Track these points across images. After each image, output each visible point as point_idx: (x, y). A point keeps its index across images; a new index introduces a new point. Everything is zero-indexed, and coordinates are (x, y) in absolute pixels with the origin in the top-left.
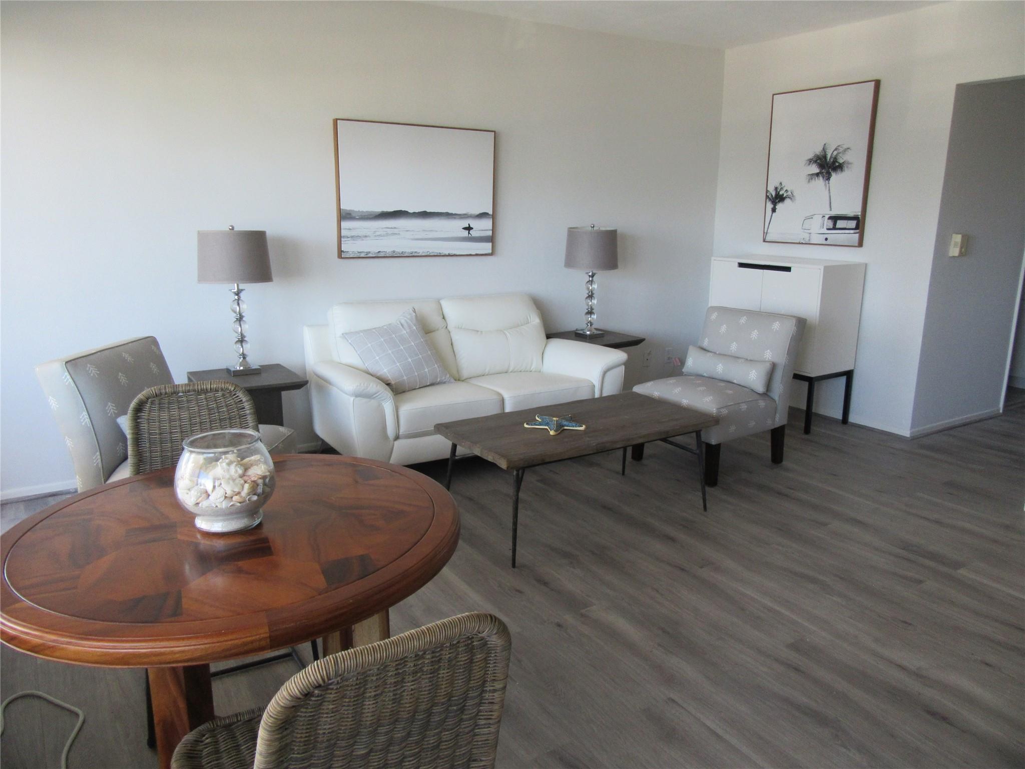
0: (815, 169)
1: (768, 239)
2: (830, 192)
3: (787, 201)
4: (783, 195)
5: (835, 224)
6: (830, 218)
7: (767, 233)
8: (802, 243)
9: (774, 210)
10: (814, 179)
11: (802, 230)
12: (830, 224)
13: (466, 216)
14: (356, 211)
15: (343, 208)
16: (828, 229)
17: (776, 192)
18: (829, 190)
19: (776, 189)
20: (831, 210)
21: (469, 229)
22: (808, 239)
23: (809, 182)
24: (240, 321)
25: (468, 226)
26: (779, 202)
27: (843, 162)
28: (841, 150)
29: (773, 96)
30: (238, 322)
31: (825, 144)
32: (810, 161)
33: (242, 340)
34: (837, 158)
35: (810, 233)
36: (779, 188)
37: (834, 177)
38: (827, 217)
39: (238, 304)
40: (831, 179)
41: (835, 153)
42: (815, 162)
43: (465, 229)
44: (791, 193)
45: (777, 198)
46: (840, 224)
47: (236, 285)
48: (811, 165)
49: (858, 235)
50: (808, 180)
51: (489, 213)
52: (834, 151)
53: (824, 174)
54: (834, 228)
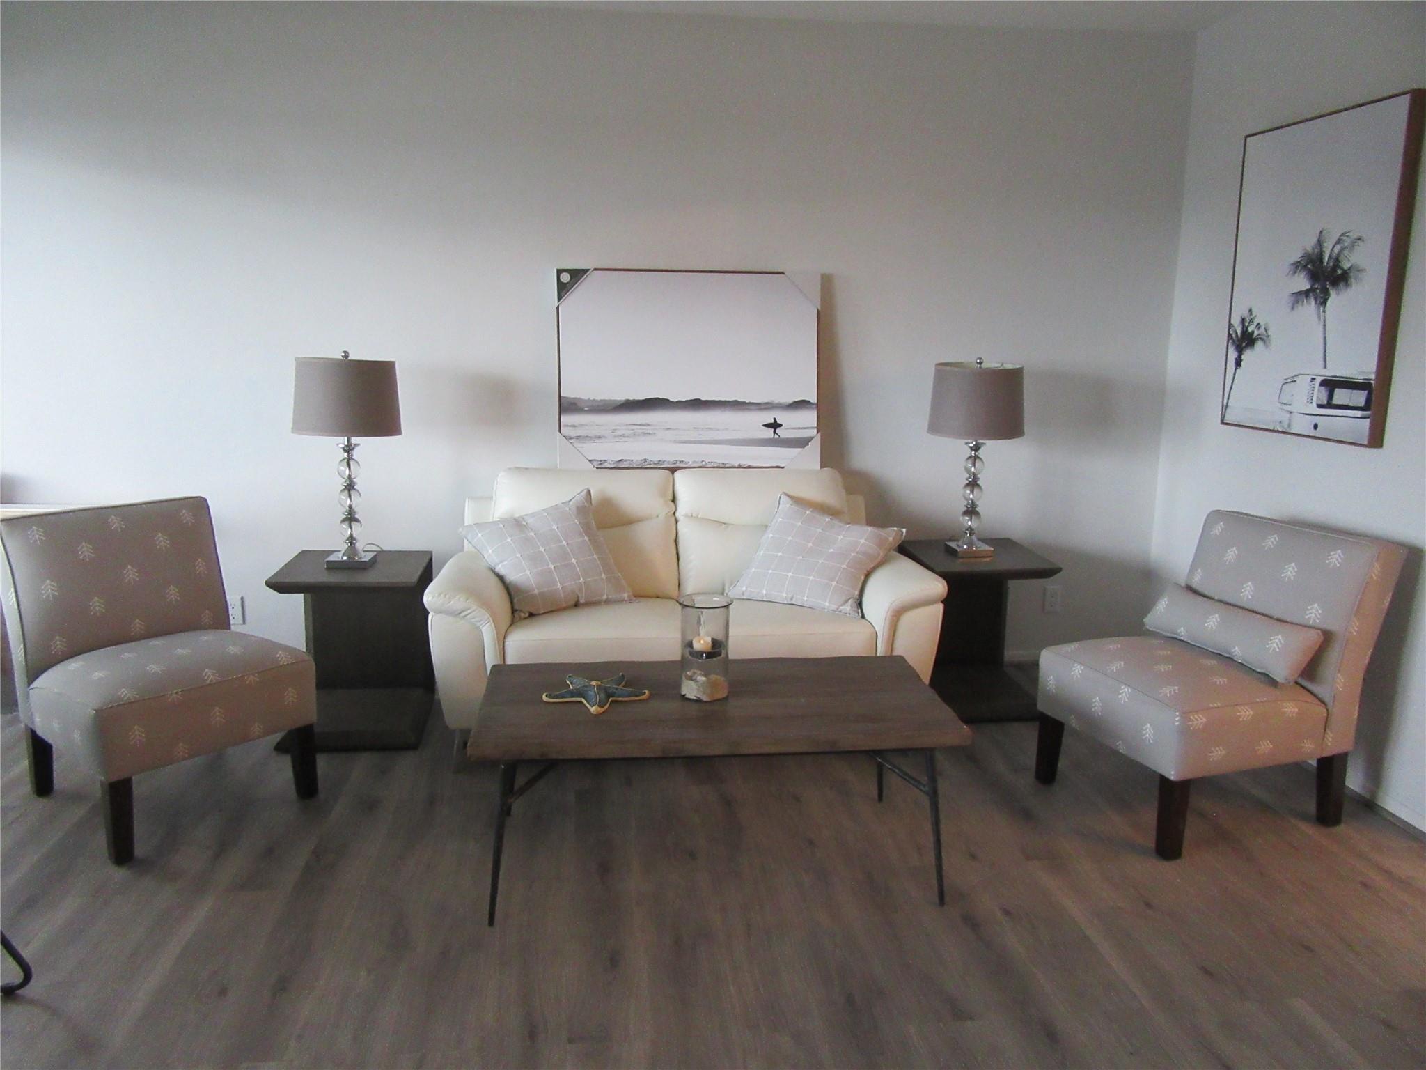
0: (1302, 283)
1: (1228, 419)
2: (1325, 329)
3: (1259, 345)
4: (1253, 332)
5: (1331, 396)
6: (1324, 383)
7: (1227, 406)
8: (1278, 431)
9: (1238, 363)
10: (1300, 303)
11: (1279, 405)
12: (1321, 395)
13: (770, 406)
14: (586, 401)
15: (565, 396)
16: (1320, 406)
17: (1243, 328)
18: (1325, 325)
19: (1243, 320)
20: (1325, 367)
21: (775, 425)
22: (1287, 422)
23: (1293, 308)
24: (349, 490)
25: (772, 421)
26: (1247, 346)
27: (1349, 269)
28: (1347, 242)
29: (1246, 140)
30: (346, 492)
31: (1321, 232)
32: (1297, 266)
33: (351, 518)
34: (1340, 259)
35: (1291, 413)
36: (1248, 320)
37: (1335, 299)
38: (1319, 380)
39: (349, 465)
40: (1329, 302)
41: (1336, 250)
42: (1305, 267)
43: (767, 425)
44: (1265, 329)
45: (1244, 340)
46: (1341, 396)
47: (346, 438)
48: (1296, 275)
49: (1368, 420)
50: (1290, 305)
51: (812, 401)
52: (1333, 247)
53: (1318, 291)
54: (1330, 405)
